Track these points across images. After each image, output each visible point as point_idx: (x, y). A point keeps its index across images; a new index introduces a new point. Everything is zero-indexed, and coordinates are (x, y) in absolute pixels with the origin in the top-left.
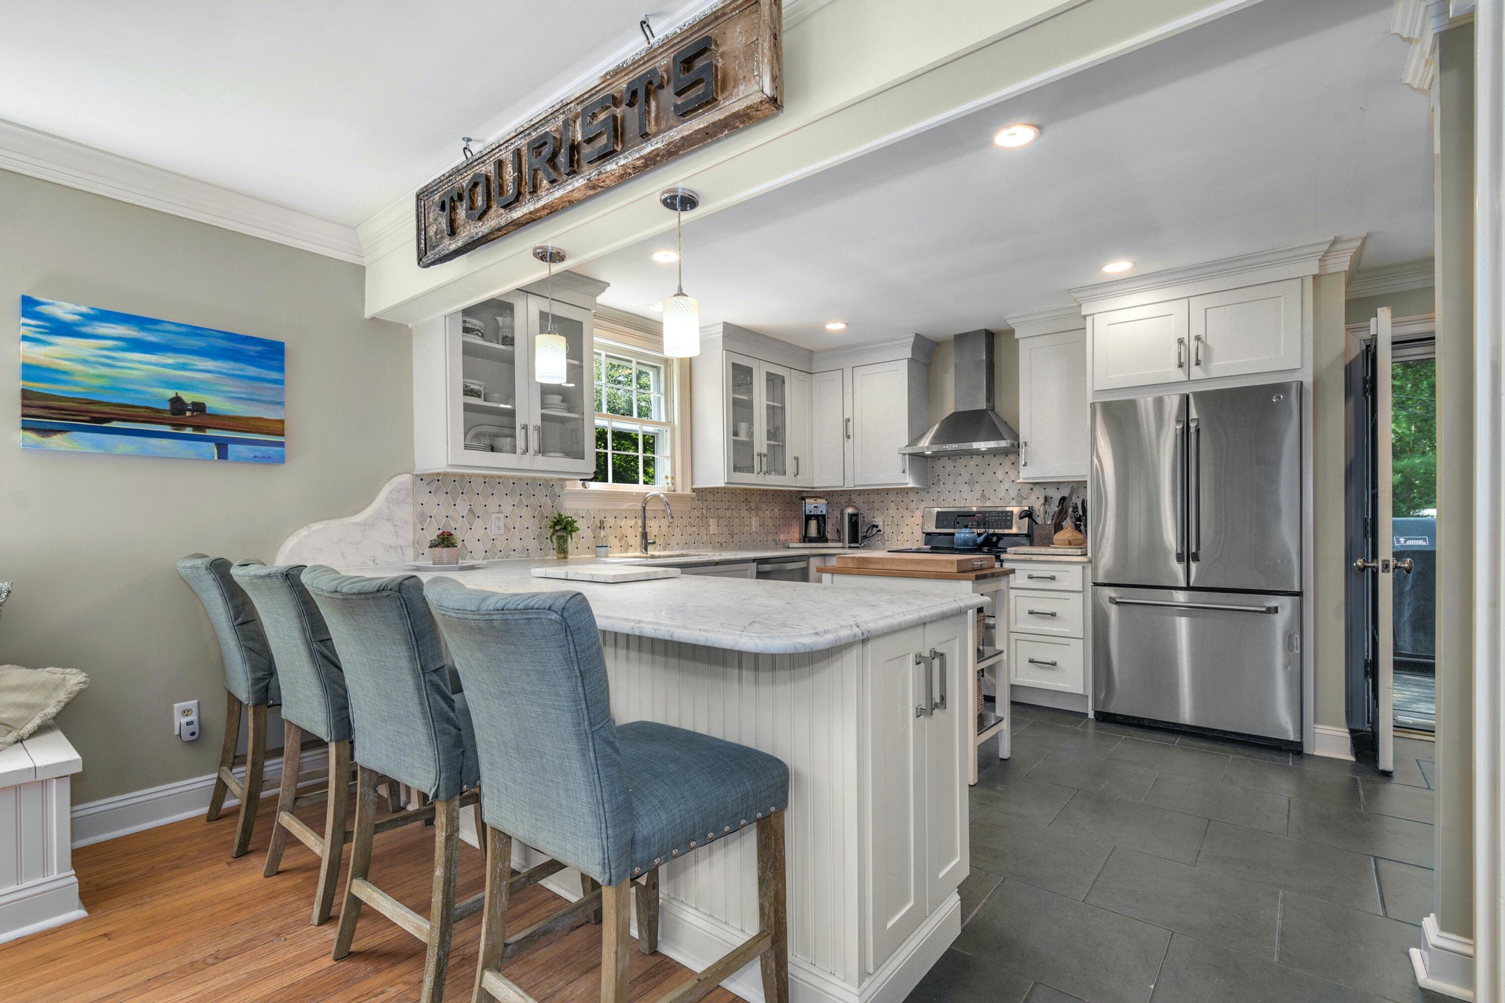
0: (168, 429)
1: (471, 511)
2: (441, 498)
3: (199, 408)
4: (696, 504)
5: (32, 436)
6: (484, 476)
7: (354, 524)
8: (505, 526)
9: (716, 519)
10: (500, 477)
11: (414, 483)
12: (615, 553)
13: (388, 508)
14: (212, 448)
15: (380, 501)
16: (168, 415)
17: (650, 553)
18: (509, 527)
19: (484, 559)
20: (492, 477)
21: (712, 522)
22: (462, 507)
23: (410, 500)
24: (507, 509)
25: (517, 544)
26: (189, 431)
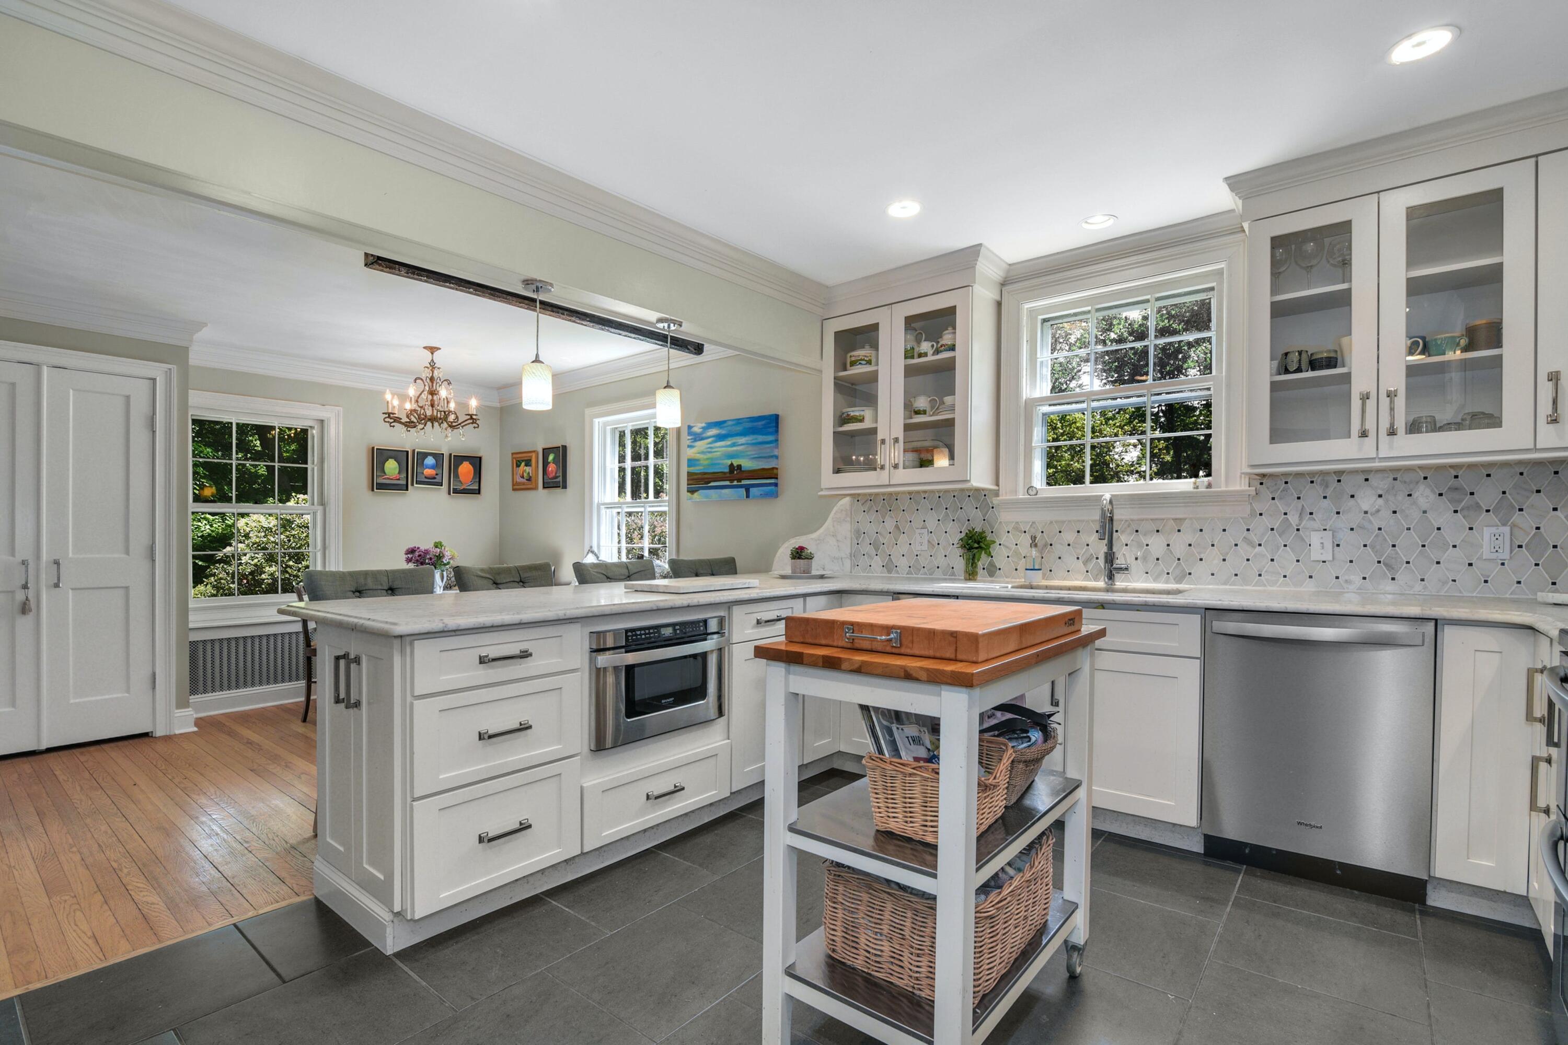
0: (728, 483)
1: (897, 527)
2: (873, 516)
3: (739, 467)
4: (1264, 505)
5: (689, 494)
6: (910, 493)
7: (812, 539)
8: (929, 542)
9: (1329, 534)
10: (925, 492)
11: (852, 505)
12: (1076, 579)
13: (834, 526)
14: (743, 491)
15: (829, 522)
16: (728, 475)
17: (1119, 584)
18: (933, 543)
19: (908, 574)
20: (918, 492)
21: (1315, 538)
22: (890, 524)
23: (849, 519)
24: (932, 524)
25: (941, 561)
26: (735, 483)
